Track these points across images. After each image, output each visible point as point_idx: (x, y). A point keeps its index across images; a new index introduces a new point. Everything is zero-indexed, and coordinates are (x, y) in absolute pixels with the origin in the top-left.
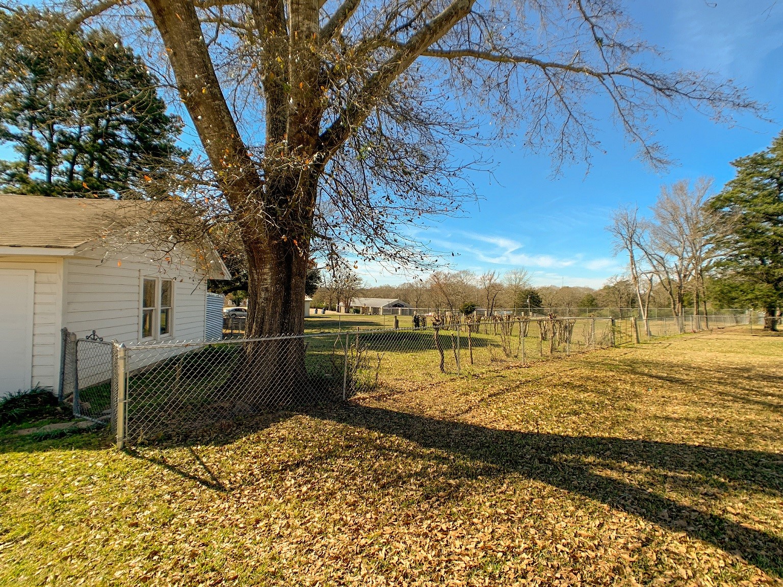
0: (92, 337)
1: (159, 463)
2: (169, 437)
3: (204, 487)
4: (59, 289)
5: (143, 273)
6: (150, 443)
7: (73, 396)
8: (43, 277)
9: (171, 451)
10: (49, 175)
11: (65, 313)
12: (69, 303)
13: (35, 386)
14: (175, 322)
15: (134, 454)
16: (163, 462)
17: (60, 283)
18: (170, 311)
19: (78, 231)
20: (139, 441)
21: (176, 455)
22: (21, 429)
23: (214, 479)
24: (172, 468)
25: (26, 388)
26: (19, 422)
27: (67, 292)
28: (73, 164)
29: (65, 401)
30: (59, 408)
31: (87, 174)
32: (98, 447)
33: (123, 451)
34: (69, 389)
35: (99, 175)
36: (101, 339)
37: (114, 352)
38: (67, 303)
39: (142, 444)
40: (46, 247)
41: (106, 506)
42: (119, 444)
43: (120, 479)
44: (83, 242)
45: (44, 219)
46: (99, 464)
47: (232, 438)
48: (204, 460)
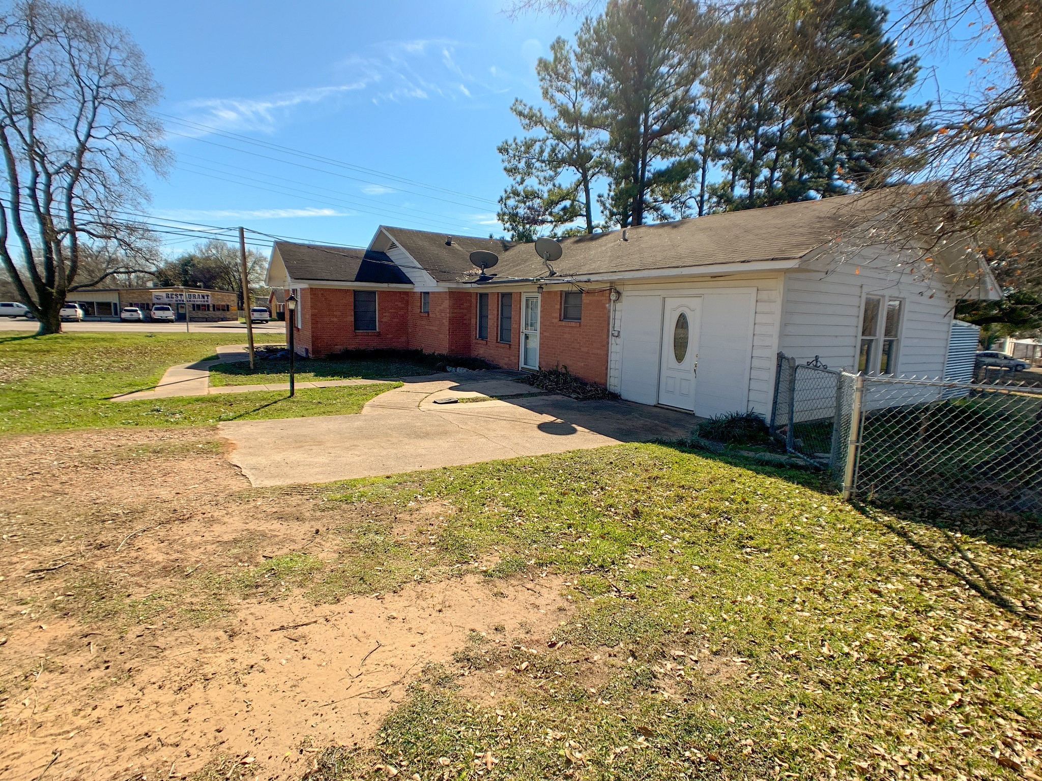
0: (814, 363)
1: (899, 534)
2: (909, 507)
3: (973, 592)
4: (777, 308)
5: (865, 289)
6: (885, 506)
7: (787, 429)
8: (764, 295)
9: (914, 525)
10: (752, 188)
11: (782, 335)
12: (785, 325)
13: (750, 410)
14: (901, 359)
15: (862, 511)
16: (902, 534)
17: (779, 301)
18: (895, 343)
19: (801, 239)
20: (869, 499)
21: (921, 532)
22: (741, 449)
23: (990, 587)
24: (917, 546)
25: (743, 411)
26: (740, 443)
27: (785, 313)
28: (773, 170)
29: (778, 432)
30: (772, 438)
31: (787, 178)
32: (821, 490)
33: (850, 503)
34: (783, 420)
35: (801, 175)
36: (825, 367)
37: (841, 383)
38: (784, 325)
39: (872, 503)
40: (772, 260)
41: (839, 557)
42: (845, 494)
43: (850, 534)
44: (808, 251)
45: (764, 231)
46: (824, 508)
47: (1019, 541)
48: (970, 555)
